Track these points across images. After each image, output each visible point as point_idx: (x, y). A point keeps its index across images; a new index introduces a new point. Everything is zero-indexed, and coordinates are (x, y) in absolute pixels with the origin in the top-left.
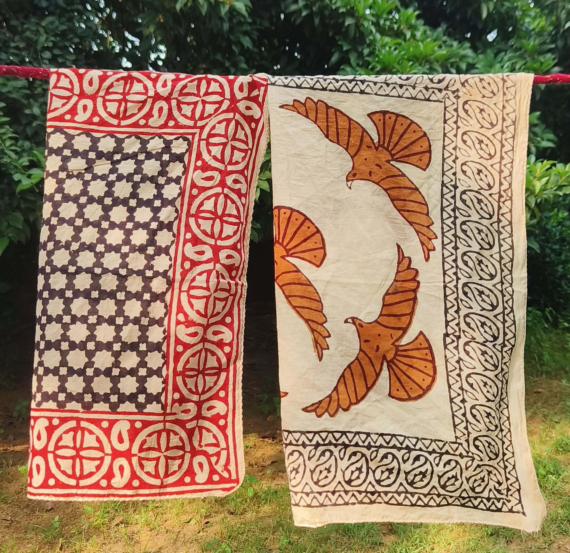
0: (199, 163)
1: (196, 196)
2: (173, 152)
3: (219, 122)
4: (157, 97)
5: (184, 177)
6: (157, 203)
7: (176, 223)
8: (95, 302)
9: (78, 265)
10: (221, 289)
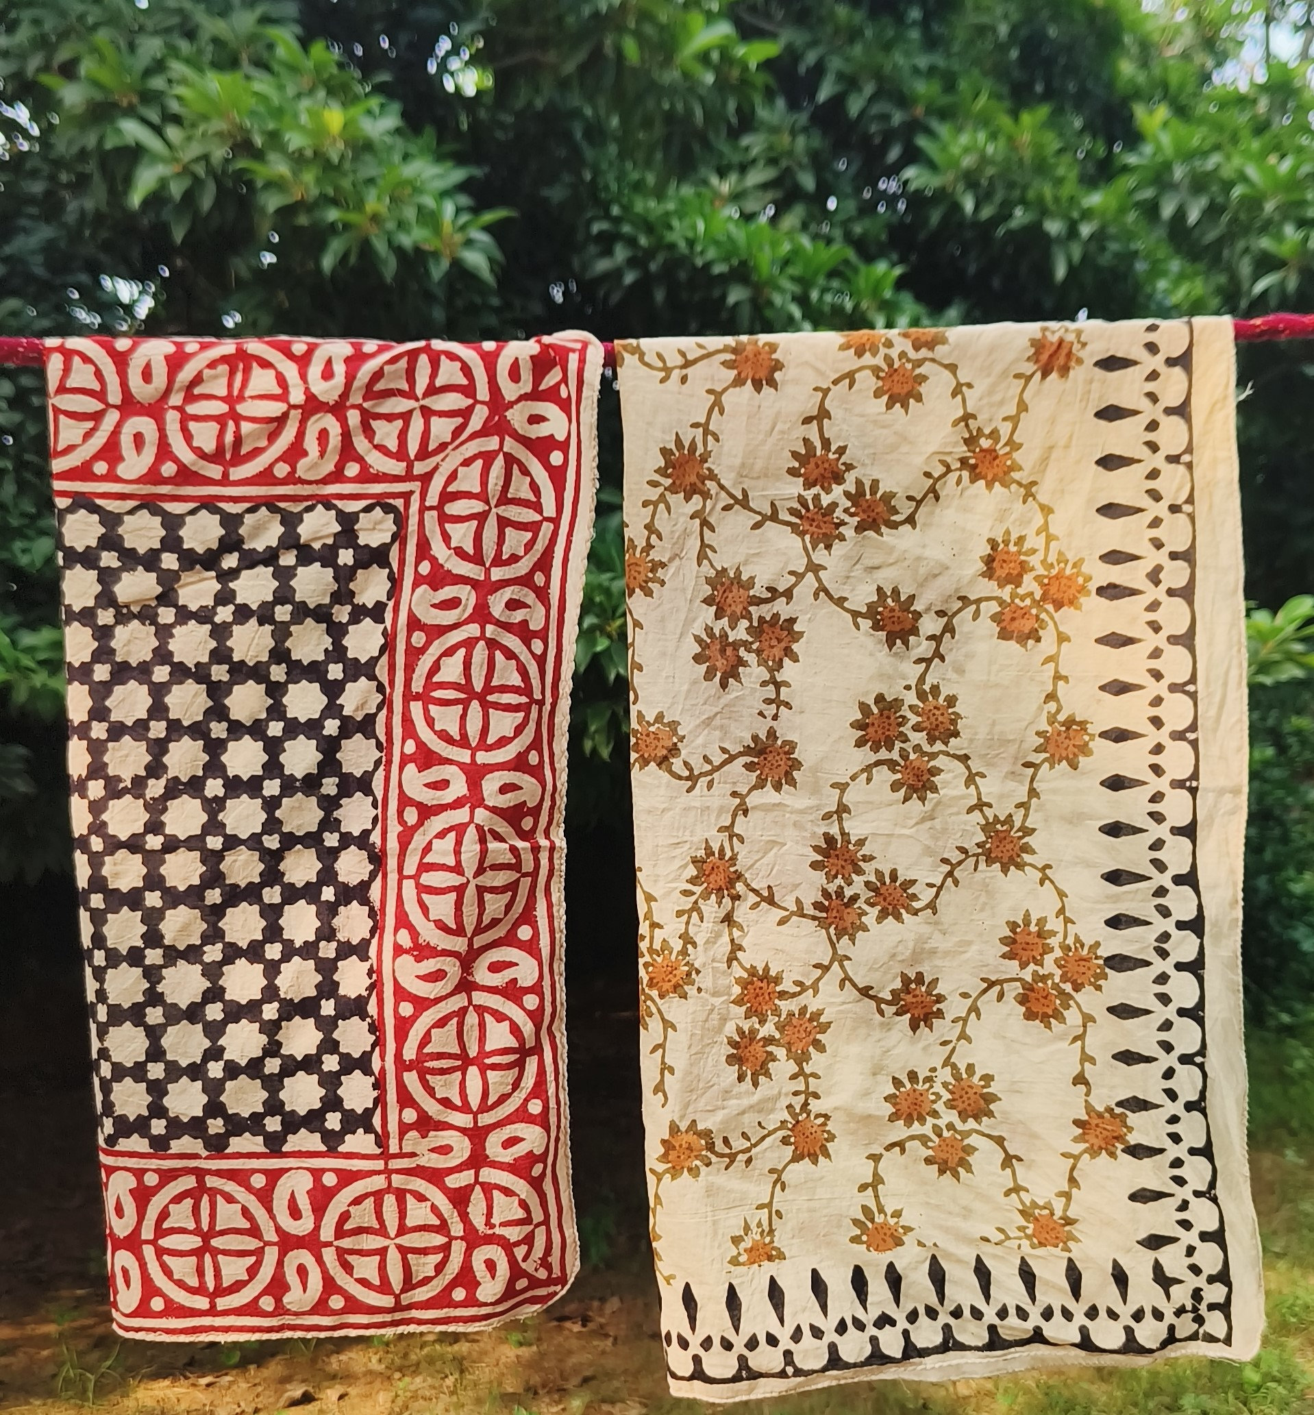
0: (425, 568)
1: (422, 650)
2: (361, 542)
3: (467, 463)
4: (312, 405)
5: (391, 604)
6: (335, 672)
7: (382, 717)
8: (215, 914)
9: (168, 831)
10: (494, 867)
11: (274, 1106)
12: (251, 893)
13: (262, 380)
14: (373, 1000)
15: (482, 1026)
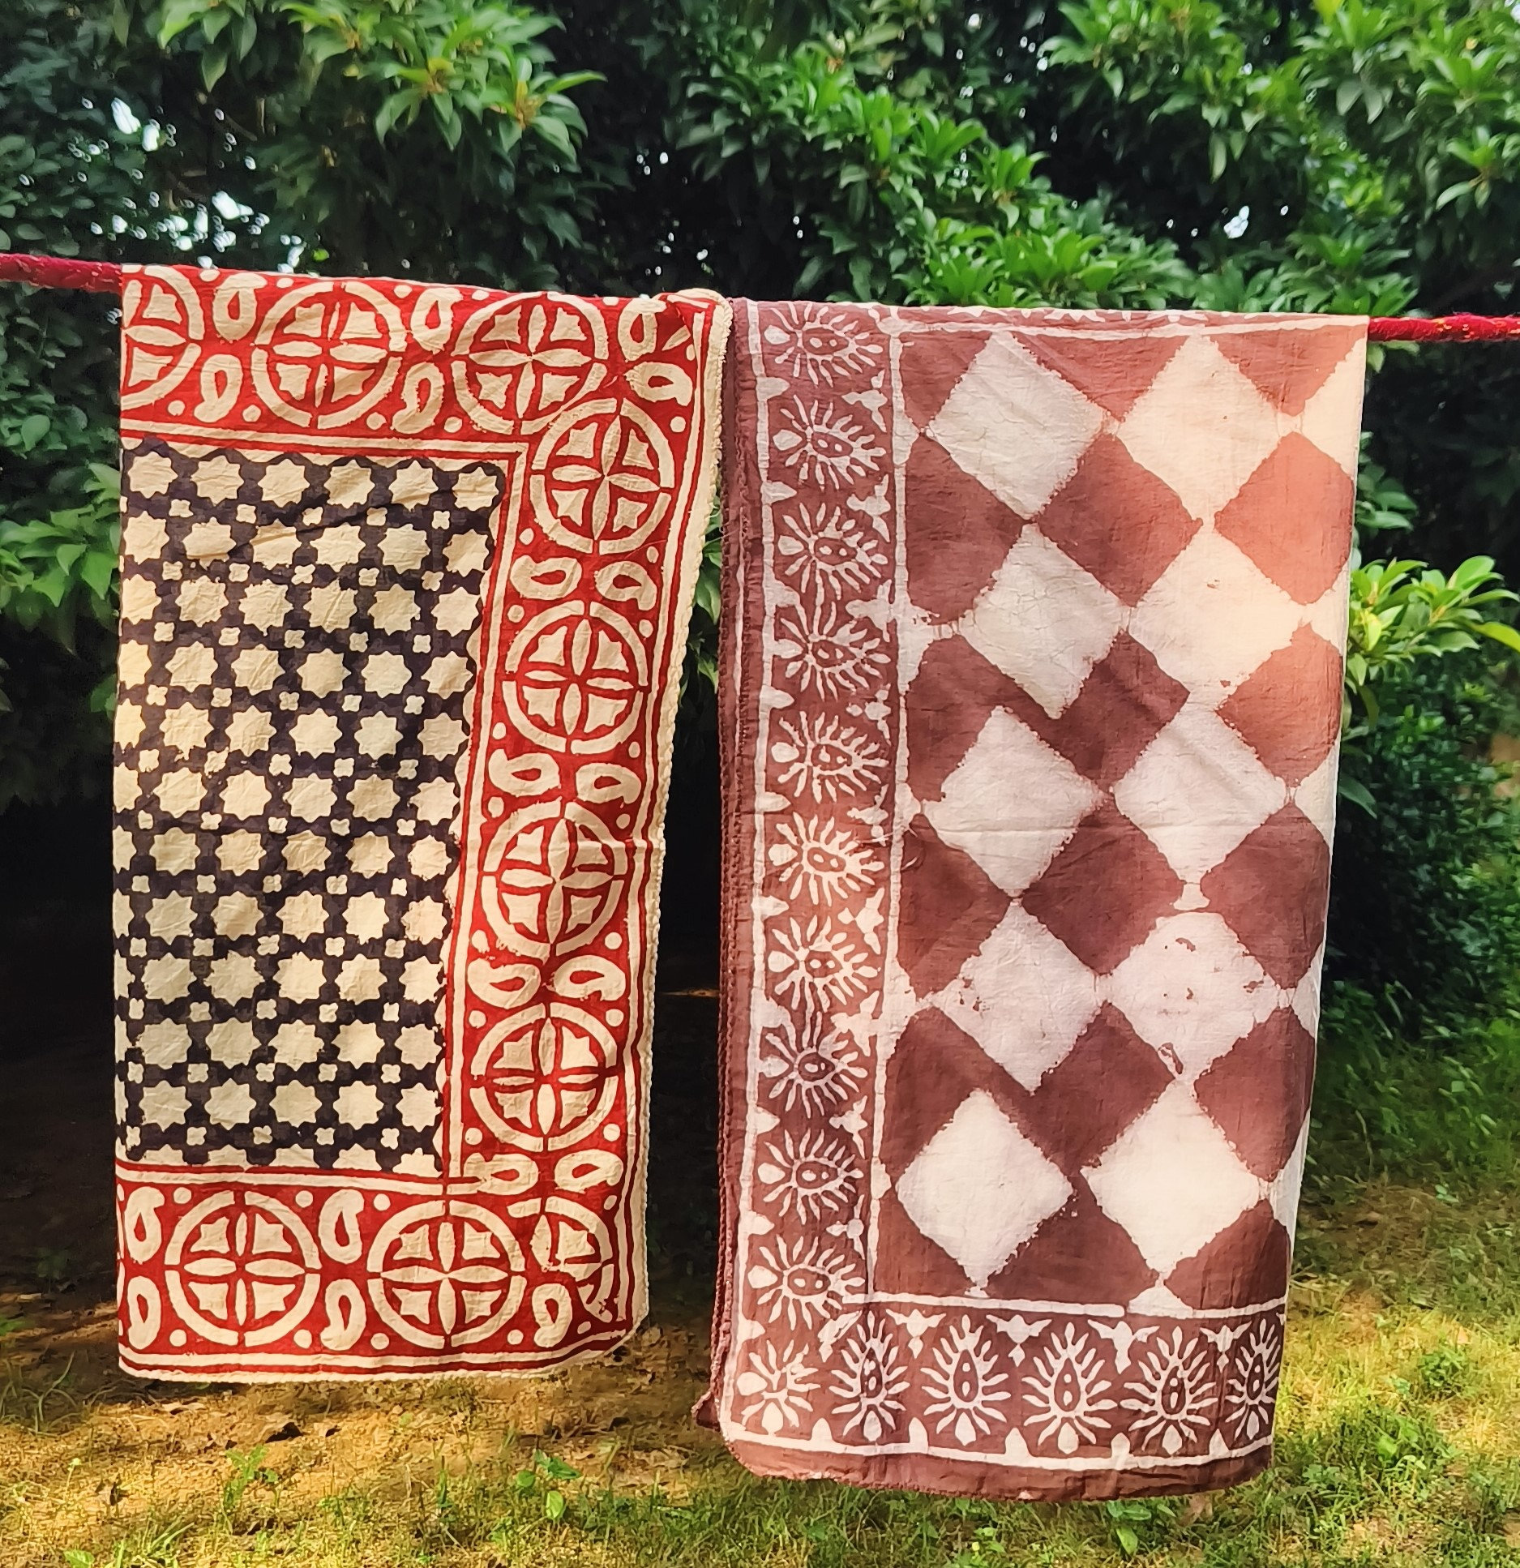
0: (527, 537)
1: (519, 626)
2: (459, 504)
3: (580, 425)
4: (414, 354)
5: (488, 573)
6: (422, 644)
7: (470, 696)
8: (273, 902)
9: (226, 810)
10: (585, 868)
11: (327, 1117)
12: (314, 882)
13: (360, 323)
14: (442, 1006)
15: (559, 1041)
